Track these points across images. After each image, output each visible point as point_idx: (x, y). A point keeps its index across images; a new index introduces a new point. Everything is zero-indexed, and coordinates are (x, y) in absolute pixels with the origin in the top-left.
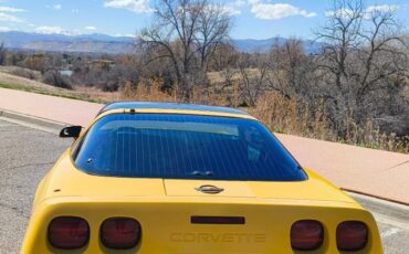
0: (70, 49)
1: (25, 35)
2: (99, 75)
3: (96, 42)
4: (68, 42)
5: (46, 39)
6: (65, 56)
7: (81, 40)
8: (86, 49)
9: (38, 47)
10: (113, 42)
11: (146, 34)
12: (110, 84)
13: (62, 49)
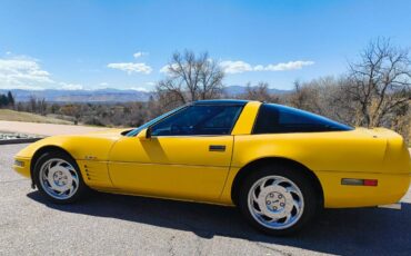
0: (90, 100)
1: (56, 92)
2: (123, 117)
3: (109, 94)
4: (89, 95)
5: (72, 94)
6: (90, 105)
7: (99, 93)
8: (103, 100)
9: (67, 100)
10: (121, 94)
11: (163, 84)
12: (133, 122)
13: (85, 100)
